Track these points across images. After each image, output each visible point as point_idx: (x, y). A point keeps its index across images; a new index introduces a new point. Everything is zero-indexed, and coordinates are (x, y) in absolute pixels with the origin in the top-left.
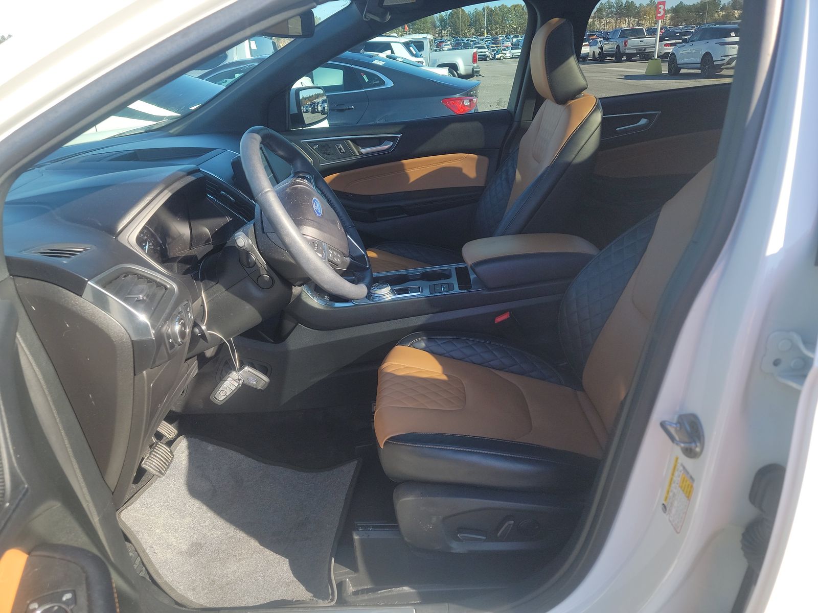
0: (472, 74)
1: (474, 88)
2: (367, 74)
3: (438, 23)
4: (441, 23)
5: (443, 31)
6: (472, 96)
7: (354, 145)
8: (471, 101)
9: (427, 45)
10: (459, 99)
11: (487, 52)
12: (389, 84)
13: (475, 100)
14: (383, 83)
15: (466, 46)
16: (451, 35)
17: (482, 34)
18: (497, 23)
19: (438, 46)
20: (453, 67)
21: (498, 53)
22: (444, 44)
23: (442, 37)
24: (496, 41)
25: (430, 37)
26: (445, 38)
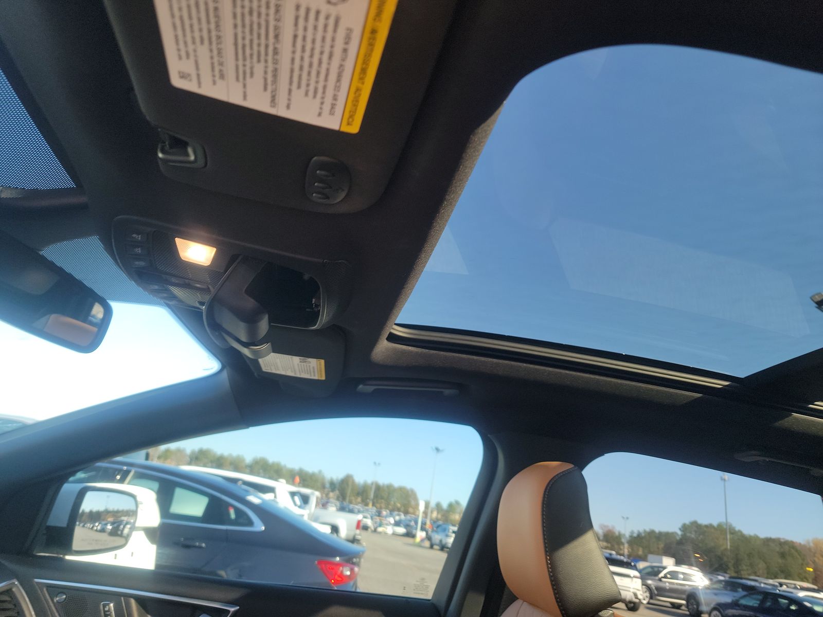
0: (354, 540)
1: (358, 555)
2: (237, 511)
5: (331, 493)
6: (354, 564)
7: (138, 610)
8: (352, 570)
9: (313, 501)
10: (338, 565)
11: (369, 522)
12: (259, 526)
13: (356, 569)
14: (250, 523)
15: (351, 511)
16: (338, 499)
17: (367, 505)
18: (382, 498)
19: (324, 505)
20: (335, 529)
21: (380, 525)
22: (330, 504)
23: (329, 498)
24: (379, 514)
25: (317, 494)
26: (331, 500)
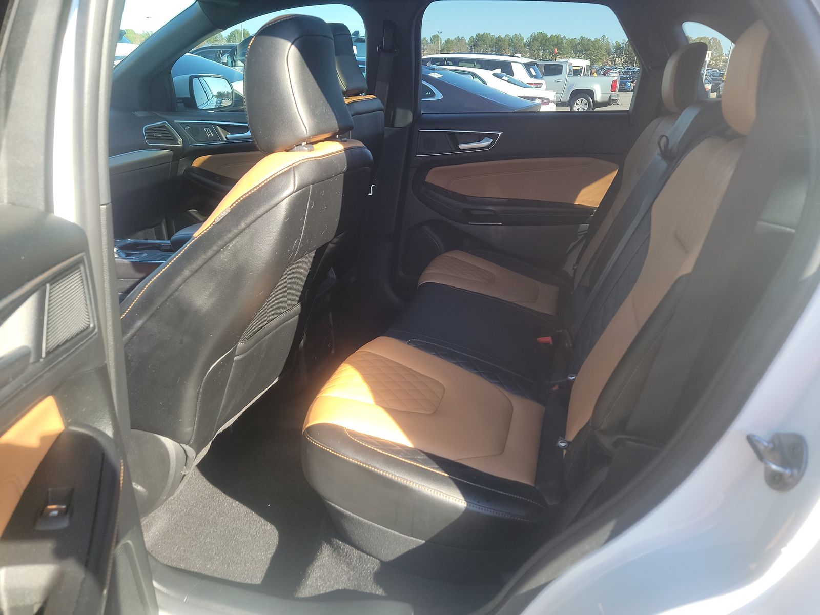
3: (613, 51)
4: (616, 50)
5: (617, 59)
12: (439, 96)
14: (433, 95)
22: (611, 71)
23: (615, 65)
26: (618, 66)
